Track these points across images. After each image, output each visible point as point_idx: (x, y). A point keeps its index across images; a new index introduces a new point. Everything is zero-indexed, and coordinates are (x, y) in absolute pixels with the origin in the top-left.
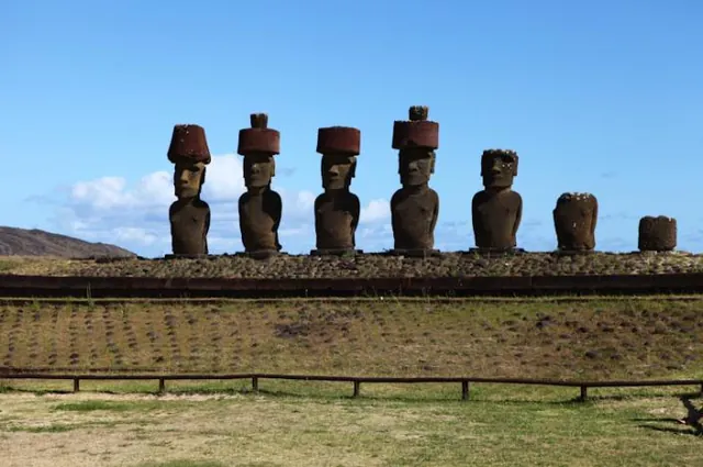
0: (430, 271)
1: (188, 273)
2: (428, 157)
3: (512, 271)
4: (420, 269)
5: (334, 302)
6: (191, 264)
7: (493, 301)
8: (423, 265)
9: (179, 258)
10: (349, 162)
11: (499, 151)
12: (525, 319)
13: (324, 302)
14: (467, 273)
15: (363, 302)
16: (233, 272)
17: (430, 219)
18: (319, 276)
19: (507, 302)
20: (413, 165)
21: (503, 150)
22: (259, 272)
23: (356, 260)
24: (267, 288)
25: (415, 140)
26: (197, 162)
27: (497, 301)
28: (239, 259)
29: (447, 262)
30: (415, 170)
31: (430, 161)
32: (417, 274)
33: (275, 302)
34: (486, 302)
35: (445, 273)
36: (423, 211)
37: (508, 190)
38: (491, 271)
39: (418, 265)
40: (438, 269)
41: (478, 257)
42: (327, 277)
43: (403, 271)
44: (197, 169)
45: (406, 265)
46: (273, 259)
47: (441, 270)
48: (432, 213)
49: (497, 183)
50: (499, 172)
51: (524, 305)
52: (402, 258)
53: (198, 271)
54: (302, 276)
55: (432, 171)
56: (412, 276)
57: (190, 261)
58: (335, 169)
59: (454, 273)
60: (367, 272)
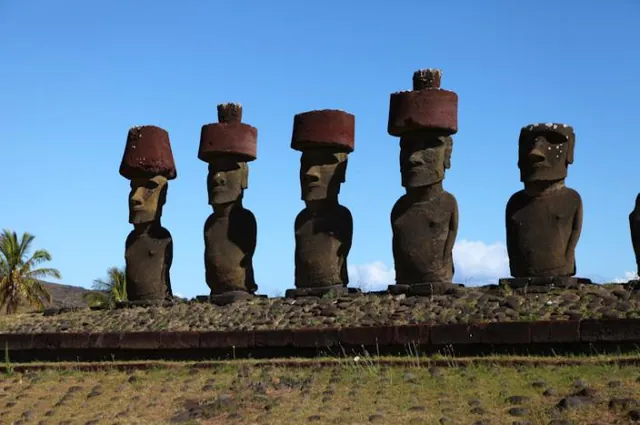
0: (433, 315)
1: (130, 328)
2: (440, 143)
3: (555, 313)
4: (420, 313)
5: (291, 365)
6: (140, 314)
7: (515, 363)
8: (427, 307)
9: (131, 307)
10: (335, 160)
11: (542, 126)
12: (546, 394)
13: (277, 365)
14: (485, 318)
15: (329, 364)
16: (180, 324)
17: (444, 237)
18: (283, 326)
19: (536, 364)
20: (416, 157)
21: (549, 124)
22: (211, 324)
23: (339, 301)
24: (214, 344)
25: (415, 119)
26: (154, 175)
27: (522, 363)
28: (198, 305)
29: (460, 302)
30: (419, 164)
31: (442, 150)
32: (412, 322)
33: (216, 365)
34: (503, 364)
35: (453, 318)
36: (432, 224)
37: (559, 187)
38: (521, 314)
39: (419, 306)
40: (445, 312)
41: (509, 293)
42: (293, 327)
43: (396, 316)
44: (155, 185)
45: (404, 308)
46: (236, 305)
47: (449, 314)
48: (447, 229)
49: (539, 176)
50: (541, 159)
51: (562, 369)
52: (402, 297)
53: (143, 323)
54: (261, 327)
55: (447, 165)
56: (406, 323)
57: (140, 309)
58: (314, 171)
59: (466, 319)
60: (347, 318)
